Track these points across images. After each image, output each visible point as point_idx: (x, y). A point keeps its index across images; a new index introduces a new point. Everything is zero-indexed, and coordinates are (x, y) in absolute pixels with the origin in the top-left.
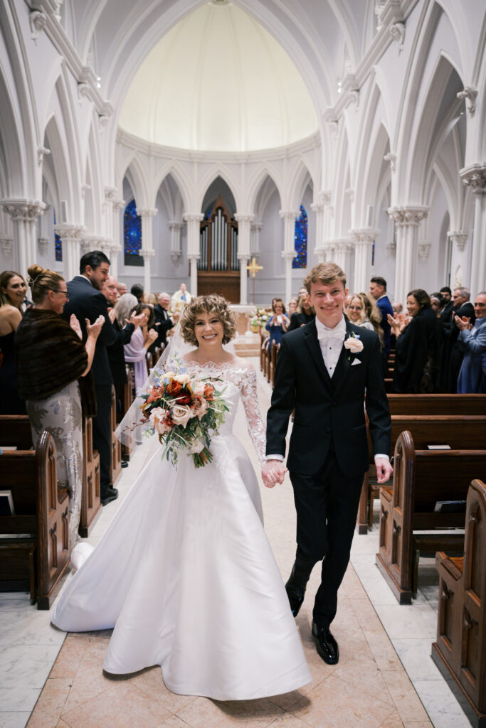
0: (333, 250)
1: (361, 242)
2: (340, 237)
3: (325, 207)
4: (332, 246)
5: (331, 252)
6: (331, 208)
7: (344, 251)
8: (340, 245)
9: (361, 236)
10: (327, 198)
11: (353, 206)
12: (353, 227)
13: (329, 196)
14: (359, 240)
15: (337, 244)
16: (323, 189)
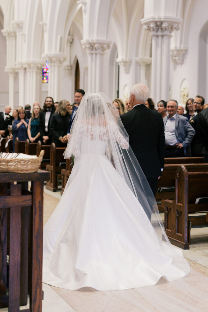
0: (25, 69)
1: (53, 64)
2: (31, 59)
3: (18, 34)
4: (24, 66)
5: (23, 71)
6: (24, 35)
7: (35, 70)
8: (32, 66)
9: (54, 59)
10: (19, 26)
11: (46, 36)
12: (46, 52)
13: (21, 25)
14: (51, 62)
15: (29, 65)
16: (16, 19)
